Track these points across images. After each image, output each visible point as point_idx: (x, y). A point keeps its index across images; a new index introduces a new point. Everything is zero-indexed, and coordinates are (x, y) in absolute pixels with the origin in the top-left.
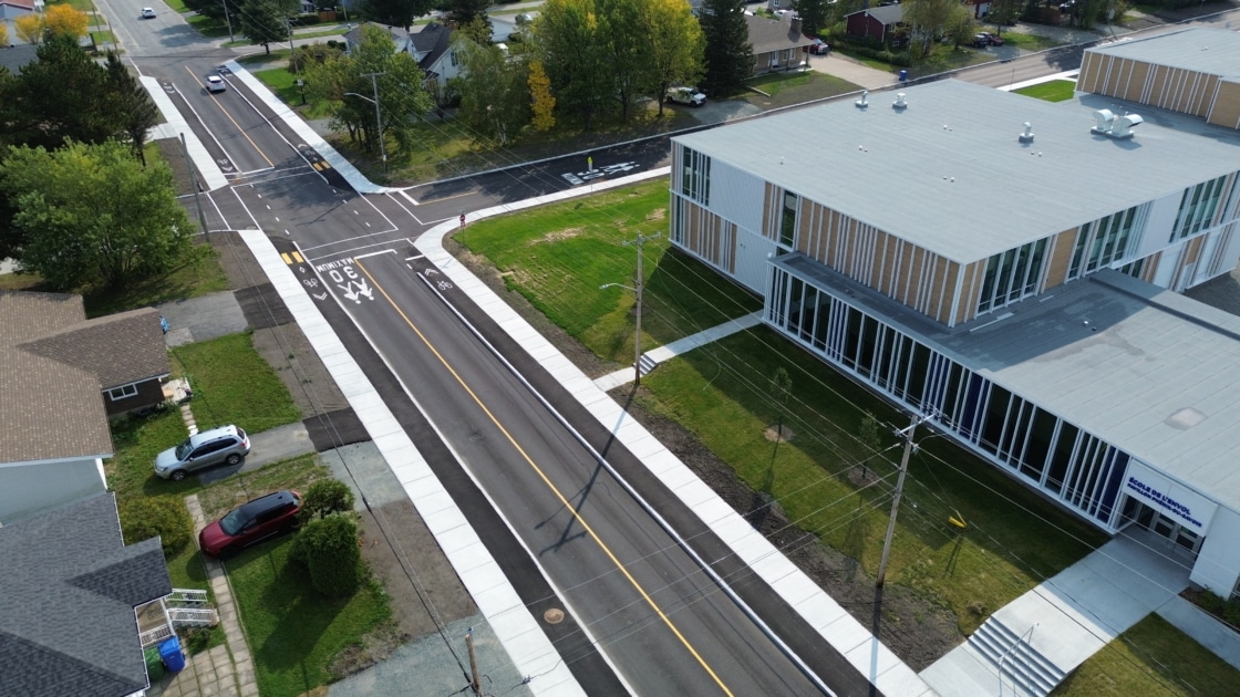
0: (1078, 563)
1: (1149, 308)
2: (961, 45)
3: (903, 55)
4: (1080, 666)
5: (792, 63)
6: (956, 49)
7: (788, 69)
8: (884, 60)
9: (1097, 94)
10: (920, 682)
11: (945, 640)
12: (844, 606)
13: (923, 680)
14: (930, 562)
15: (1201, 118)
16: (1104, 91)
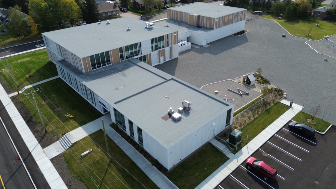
0: (93, 122)
1: (136, 66)
2: (161, 8)
3: (144, 11)
4: (77, 142)
5: (115, 14)
6: (159, 9)
7: (113, 16)
8: (140, 13)
9: (171, 19)
10: (42, 150)
11: (54, 141)
12: (36, 137)
13: (43, 150)
14: (61, 125)
15: (187, 23)
16: (172, 19)
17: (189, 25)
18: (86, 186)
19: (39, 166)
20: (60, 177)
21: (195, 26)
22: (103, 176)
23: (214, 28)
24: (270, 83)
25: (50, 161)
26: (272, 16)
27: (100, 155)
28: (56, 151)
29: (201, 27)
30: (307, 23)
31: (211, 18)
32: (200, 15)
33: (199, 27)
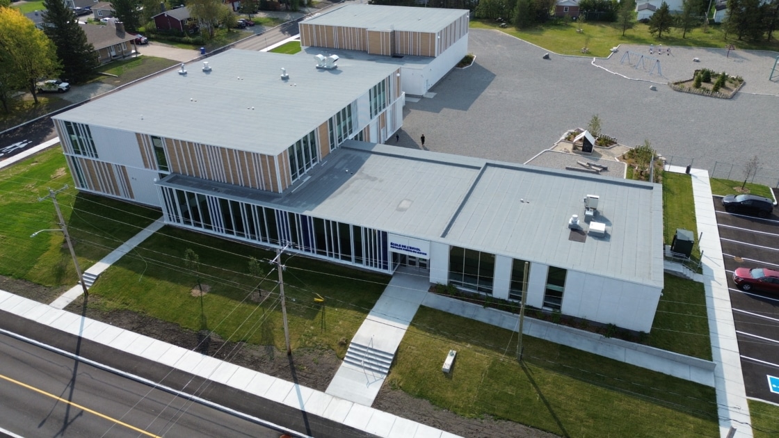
0: (382, 296)
1: (373, 155)
2: (231, 28)
3: (198, 38)
5: (126, 52)
6: (229, 30)
8: (188, 43)
9: (312, 46)
10: (328, 396)
11: (333, 367)
12: (274, 375)
13: (328, 394)
14: (312, 328)
15: (365, 52)
16: (315, 45)
17: (370, 54)
18: (520, 423)
19: (364, 430)
20: (440, 431)
21: (388, 56)
22: (535, 391)
23: (436, 56)
24: (616, 143)
25: (373, 410)
26: (483, 22)
27: (483, 355)
28: (365, 385)
29: (401, 57)
30: (557, 29)
31: (425, 35)
32: (395, 29)
33: (396, 56)
